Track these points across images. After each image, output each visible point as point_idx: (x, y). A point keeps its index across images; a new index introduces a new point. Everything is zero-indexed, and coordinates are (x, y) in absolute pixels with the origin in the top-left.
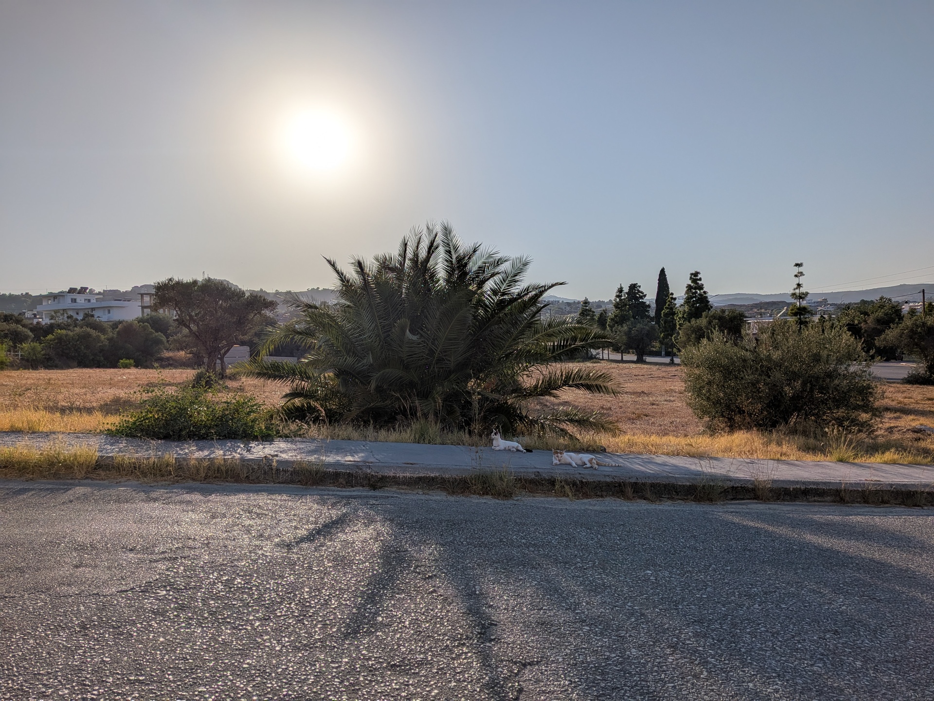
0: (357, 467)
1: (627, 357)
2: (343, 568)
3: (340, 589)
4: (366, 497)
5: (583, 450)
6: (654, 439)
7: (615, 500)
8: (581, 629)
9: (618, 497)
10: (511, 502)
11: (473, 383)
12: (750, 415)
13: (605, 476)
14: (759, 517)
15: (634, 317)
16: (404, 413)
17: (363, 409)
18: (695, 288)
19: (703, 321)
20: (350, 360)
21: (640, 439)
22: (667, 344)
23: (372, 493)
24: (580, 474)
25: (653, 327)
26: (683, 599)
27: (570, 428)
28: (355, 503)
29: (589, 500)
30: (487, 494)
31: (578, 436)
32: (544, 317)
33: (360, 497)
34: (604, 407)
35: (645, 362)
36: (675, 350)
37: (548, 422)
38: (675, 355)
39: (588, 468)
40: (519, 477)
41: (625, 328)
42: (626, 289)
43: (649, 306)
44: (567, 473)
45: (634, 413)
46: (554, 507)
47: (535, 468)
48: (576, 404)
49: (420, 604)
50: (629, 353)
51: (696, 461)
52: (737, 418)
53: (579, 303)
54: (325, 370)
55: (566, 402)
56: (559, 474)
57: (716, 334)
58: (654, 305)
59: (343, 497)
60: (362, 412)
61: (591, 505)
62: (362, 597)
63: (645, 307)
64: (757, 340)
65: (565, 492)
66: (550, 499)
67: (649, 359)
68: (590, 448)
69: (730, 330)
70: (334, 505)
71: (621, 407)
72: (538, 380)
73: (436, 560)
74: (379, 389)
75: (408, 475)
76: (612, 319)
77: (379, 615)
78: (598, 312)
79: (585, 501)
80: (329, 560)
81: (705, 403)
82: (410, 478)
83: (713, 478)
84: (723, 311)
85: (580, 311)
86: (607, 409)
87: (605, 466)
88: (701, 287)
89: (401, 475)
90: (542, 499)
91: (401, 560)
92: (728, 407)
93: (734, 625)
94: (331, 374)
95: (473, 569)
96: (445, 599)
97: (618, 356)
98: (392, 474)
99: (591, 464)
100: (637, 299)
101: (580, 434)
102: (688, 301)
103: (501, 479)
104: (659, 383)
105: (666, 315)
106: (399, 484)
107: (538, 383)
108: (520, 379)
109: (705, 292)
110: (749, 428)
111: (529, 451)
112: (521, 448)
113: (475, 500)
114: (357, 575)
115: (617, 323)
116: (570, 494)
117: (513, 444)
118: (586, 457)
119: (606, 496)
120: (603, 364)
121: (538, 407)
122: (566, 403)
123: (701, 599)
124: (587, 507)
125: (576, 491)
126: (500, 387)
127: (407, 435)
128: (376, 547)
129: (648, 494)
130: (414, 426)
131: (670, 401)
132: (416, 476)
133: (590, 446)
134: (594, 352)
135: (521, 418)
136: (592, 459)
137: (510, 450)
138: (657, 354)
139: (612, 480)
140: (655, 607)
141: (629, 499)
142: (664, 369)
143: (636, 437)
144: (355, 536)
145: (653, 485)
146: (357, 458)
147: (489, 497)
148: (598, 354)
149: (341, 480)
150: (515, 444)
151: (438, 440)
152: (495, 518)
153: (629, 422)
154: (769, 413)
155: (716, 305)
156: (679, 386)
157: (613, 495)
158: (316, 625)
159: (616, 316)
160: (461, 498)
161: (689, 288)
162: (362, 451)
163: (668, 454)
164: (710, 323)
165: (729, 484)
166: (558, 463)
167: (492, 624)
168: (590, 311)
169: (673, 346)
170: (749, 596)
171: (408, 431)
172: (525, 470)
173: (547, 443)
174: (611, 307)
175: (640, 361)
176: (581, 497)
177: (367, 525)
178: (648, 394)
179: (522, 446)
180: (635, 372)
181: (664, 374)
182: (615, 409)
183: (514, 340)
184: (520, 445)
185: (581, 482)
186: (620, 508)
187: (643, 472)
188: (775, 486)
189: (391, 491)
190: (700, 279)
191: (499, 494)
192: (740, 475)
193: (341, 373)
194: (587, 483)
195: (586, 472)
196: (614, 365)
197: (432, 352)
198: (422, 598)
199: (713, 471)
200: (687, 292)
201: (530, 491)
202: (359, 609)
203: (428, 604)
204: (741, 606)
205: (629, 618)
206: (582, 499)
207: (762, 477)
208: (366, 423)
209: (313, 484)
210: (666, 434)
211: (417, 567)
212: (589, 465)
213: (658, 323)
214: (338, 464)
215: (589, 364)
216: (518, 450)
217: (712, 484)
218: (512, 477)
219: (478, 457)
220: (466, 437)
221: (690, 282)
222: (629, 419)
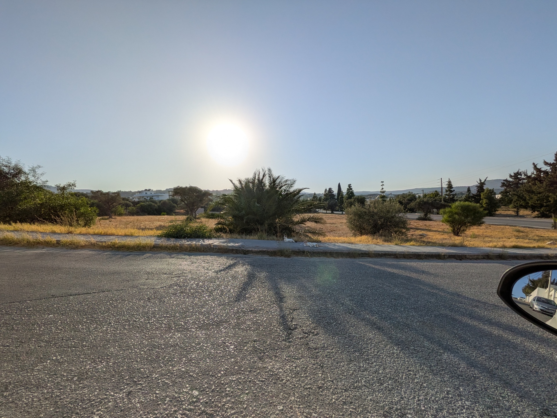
0: (240, 247)
1: (328, 212)
2: (235, 280)
3: (234, 286)
4: (243, 257)
5: (314, 241)
6: (337, 238)
7: (324, 258)
8: (313, 299)
10: (290, 258)
11: (277, 220)
12: (367, 230)
13: (321, 250)
14: (370, 262)
15: (330, 199)
16: (254, 229)
17: (241, 228)
18: (350, 189)
19: (352, 200)
20: (237, 212)
21: (332, 238)
22: (341, 207)
23: (244, 256)
24: (313, 249)
25: (336, 202)
26: (346, 289)
27: (310, 235)
28: (239, 259)
30: (282, 256)
31: (312, 237)
32: (301, 199)
33: (240, 257)
35: (334, 213)
36: (343, 209)
37: (302, 233)
38: (343, 211)
39: (315, 247)
40: (293, 251)
41: (327, 202)
42: (328, 190)
43: (335, 195)
44: (308, 249)
45: (330, 230)
46: (304, 260)
47: (298, 247)
49: (260, 291)
50: (329, 210)
51: (351, 245)
52: (363, 231)
53: (312, 194)
54: (229, 216)
56: (306, 249)
57: (356, 204)
58: (336, 195)
59: (235, 257)
60: (241, 230)
61: (316, 259)
62: (241, 289)
63: (334, 195)
64: (369, 206)
65: (308, 255)
66: (303, 258)
67: (335, 212)
69: (361, 203)
70: (232, 260)
71: (326, 228)
72: (299, 219)
73: (265, 277)
74: (247, 222)
75: (256, 250)
76: (323, 199)
77: (247, 295)
78: (319, 197)
79: (314, 258)
80: (230, 277)
81: (353, 226)
82: (257, 251)
83: (355, 250)
84: (358, 197)
85: (313, 196)
86: (321, 229)
87: (321, 247)
88: (351, 189)
89: (254, 250)
90: (300, 257)
91: (254, 277)
92: (360, 227)
93: (362, 297)
94: (231, 217)
95: (278, 280)
96: (268, 290)
97: (325, 212)
98: (251, 250)
100: (331, 193)
102: (347, 193)
103: (287, 251)
104: (338, 220)
105: (340, 198)
106: (253, 253)
108: (293, 218)
109: (353, 191)
110: (367, 234)
111: (296, 242)
112: (293, 241)
113: (278, 258)
114: (240, 282)
115: (325, 200)
117: (291, 240)
118: (315, 244)
119: (321, 256)
120: (320, 214)
121: (299, 228)
122: (308, 227)
123: (351, 288)
125: (311, 255)
126: (287, 221)
127: (256, 237)
128: (246, 273)
129: (335, 255)
130: (258, 235)
131: (342, 226)
132: (259, 250)
133: (316, 240)
134: (317, 210)
135: (293, 231)
136: (317, 244)
137: (290, 242)
138: (338, 211)
139: (323, 251)
140: (337, 291)
141: (328, 257)
142: (340, 215)
144: (239, 269)
145: (336, 253)
146: (239, 244)
147: (283, 257)
148: (319, 211)
149: (234, 252)
150: (292, 240)
151: (266, 239)
154: (373, 229)
155: (356, 195)
156: (345, 221)
157: (323, 256)
158: (226, 298)
159: (324, 198)
160: (274, 257)
161: (348, 189)
162: (241, 242)
163: (341, 243)
164: (354, 200)
165: (360, 252)
166: (306, 246)
167: (284, 297)
168: (316, 196)
169: (343, 208)
170: (367, 288)
171: (256, 236)
172: (295, 248)
173: (302, 240)
174: (323, 195)
175: (332, 213)
177: (243, 266)
178: (335, 224)
180: (331, 217)
181: (340, 217)
182: (324, 228)
183: (291, 206)
186: (325, 260)
187: (333, 248)
188: (375, 253)
189: (251, 255)
190: (351, 187)
191: (286, 256)
192: (364, 249)
193: (234, 217)
194: (315, 252)
195: (315, 249)
196: (324, 214)
197: (264, 210)
198: (261, 289)
199: (356, 248)
200: (347, 191)
201: (296, 255)
202: (240, 292)
203: (263, 291)
204: (364, 291)
205: (328, 295)
207: (371, 250)
208: (242, 233)
209: (225, 253)
210: (340, 237)
211: (259, 279)
212: (315, 246)
213: (338, 200)
214: (233, 246)
215: (316, 214)
216: (292, 242)
217: (355, 252)
218: (290, 250)
220: (275, 237)
221: (348, 187)
222: (329, 232)
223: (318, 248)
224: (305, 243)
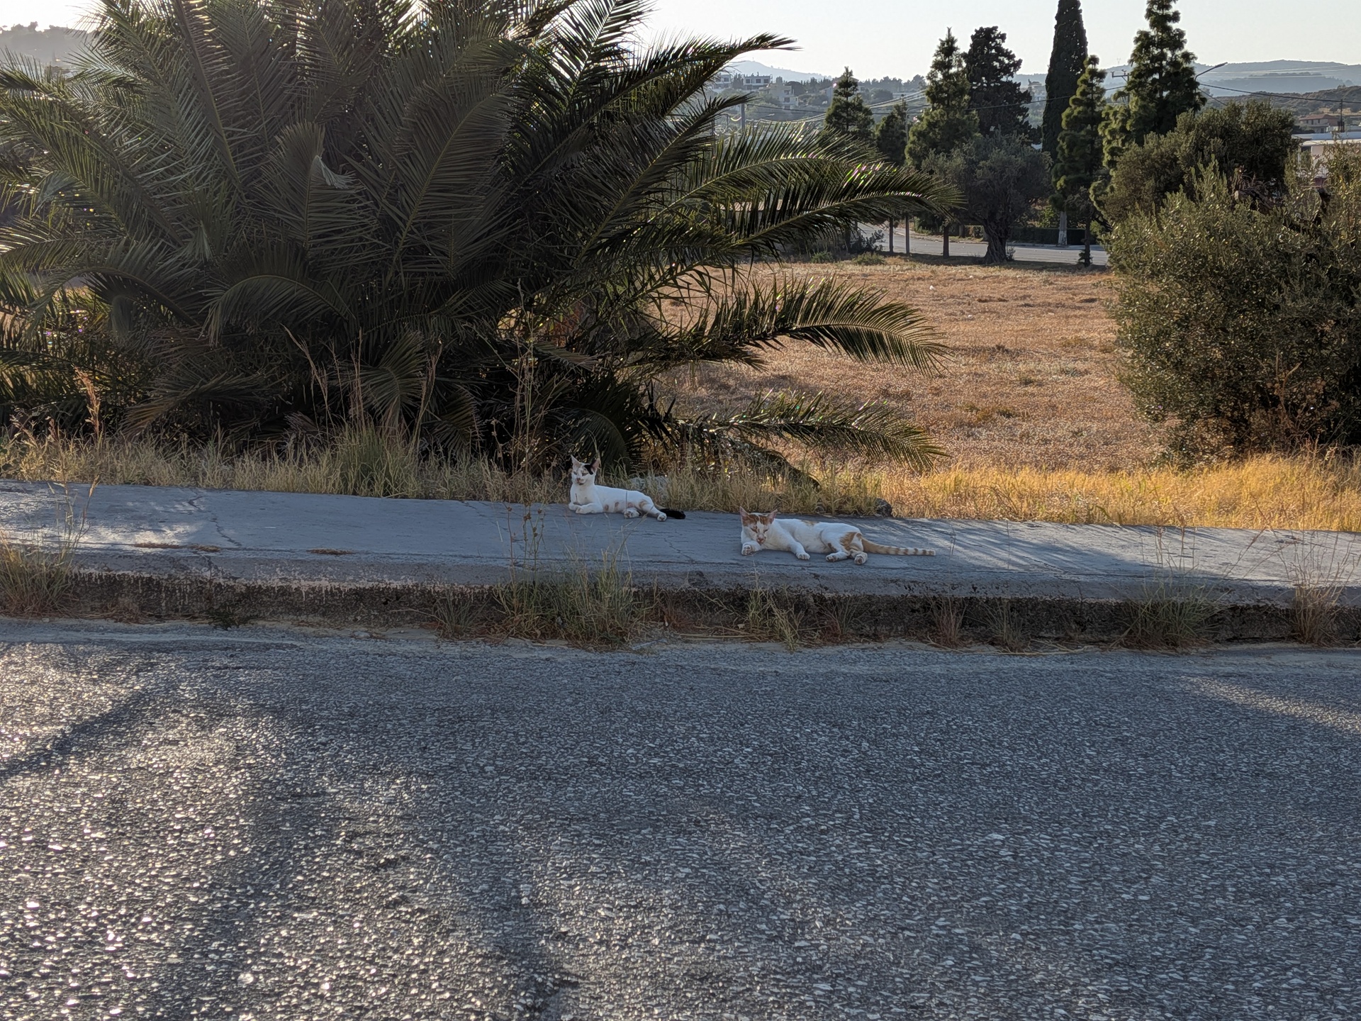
0: (173, 562)
1: (960, 247)
2: (138, 843)
3: (132, 900)
4: (202, 647)
5: (828, 510)
6: (1027, 478)
7: (911, 648)
8: (809, 991)
9: (921, 640)
10: (620, 656)
11: (513, 322)
12: (1292, 409)
13: (886, 581)
14: (1299, 687)
15: (984, 129)
16: (307, 402)
17: (184, 394)
18: (1161, 44)
19: (1178, 141)
20: (141, 248)
21: (987, 478)
22: (1072, 209)
23: (218, 636)
24: (816, 576)
25: (1035, 161)
27: (795, 452)
28: (168, 666)
29: (841, 648)
30: (555, 635)
31: (816, 474)
32: (727, 129)
33: (184, 648)
34: (891, 390)
35: (1009, 262)
36: (1095, 226)
37: (730, 435)
38: (1094, 241)
39: (839, 560)
40: (646, 589)
41: (958, 161)
42: (964, 45)
43: (1027, 96)
44: (781, 576)
45: (972, 408)
46: (743, 668)
47: (692, 562)
48: (812, 382)
49: (362, 934)
50: (965, 234)
51: (1149, 539)
52: (1257, 419)
53: (826, 83)
54: (62, 280)
55: (784, 377)
56: (759, 580)
57: (1209, 182)
58: (1041, 95)
59: (132, 649)
60: (184, 404)
61: (843, 660)
62: (196, 922)
63: (1018, 99)
64: (1324, 196)
65: (772, 626)
66: (730, 647)
67: (1021, 253)
68: (848, 507)
69: (1252, 168)
70: (105, 671)
71: (937, 392)
72: (704, 316)
73: (408, 818)
74: (232, 336)
75: (324, 583)
76: (921, 135)
77: (247, 968)
78: (880, 111)
79: (830, 650)
80: (94, 822)
81: (1169, 377)
82: (331, 593)
83: (1182, 581)
84: (1235, 111)
85: (828, 108)
86: (899, 397)
87: (887, 554)
88: (1176, 41)
89: (305, 585)
90: (710, 647)
91: (305, 821)
92: (1233, 387)
94: (85, 293)
95: (513, 838)
96: (434, 922)
97: (932, 244)
98: (275, 582)
99: (848, 548)
100: (994, 74)
101: (822, 468)
102: (1138, 79)
103: (595, 593)
104: (1047, 321)
105: (1075, 123)
106: (298, 611)
107: (705, 323)
108: (652, 309)
109: (1187, 56)
110: (1289, 446)
111: (675, 514)
112: (650, 506)
113: (520, 651)
114: (180, 862)
115: (934, 145)
116: (787, 632)
117: (630, 496)
118: (835, 531)
119: (887, 636)
120: (892, 267)
121: (703, 392)
122: (782, 381)
124: (834, 667)
125: (805, 623)
126: (593, 333)
127: (321, 470)
128: (233, 785)
129: (1004, 631)
130: (342, 448)
131: (1076, 373)
132: (346, 586)
133: (848, 499)
134: (866, 230)
135: (656, 423)
136: (853, 534)
137: (620, 513)
138: (1046, 238)
139: (905, 592)
140: (1011, 927)
141: (949, 643)
142: (1062, 280)
143: (976, 475)
144: (172, 755)
145: (1018, 606)
146: (170, 536)
147: (561, 644)
148: (879, 237)
149: (125, 601)
150: (636, 497)
151: (413, 485)
152: (576, 702)
153: (959, 432)
154: (1346, 405)
155: (1215, 93)
156: (1101, 329)
157: (907, 634)
158: (62, 1000)
159: (931, 125)
160: (479, 648)
161: (1144, 41)
162: (187, 518)
163: (1061, 520)
164: (1199, 147)
165: (1225, 600)
166: (757, 547)
167: (563, 984)
168: (859, 107)
169: (1091, 214)
171: (324, 460)
172: (663, 568)
173: (725, 494)
174: (919, 96)
175: (997, 257)
176: (819, 641)
177: (205, 727)
178: (1014, 354)
179: (657, 502)
180: (982, 290)
181: (1062, 296)
182: (922, 395)
183: (637, 194)
184: (648, 499)
185: (820, 600)
186: (925, 669)
187: (990, 571)
188: (1349, 603)
189: (275, 630)
190: (1175, 17)
191: (588, 637)
192: (1258, 577)
193: (108, 288)
194: (836, 603)
195: (835, 571)
196: (923, 270)
197: (389, 228)
198: (368, 919)
199: (1188, 564)
200: (1136, 56)
201: (674, 626)
202: (186, 953)
203: (385, 935)
205: (939, 958)
206: (820, 646)
207: (1314, 581)
208: (199, 436)
209: (42, 611)
210: (1059, 465)
211: (352, 836)
212: (841, 552)
213: (1050, 146)
214: (112, 554)
215: (850, 267)
216: (642, 513)
217: (1178, 599)
218: (625, 588)
219: (530, 532)
220: (491, 476)
221: (1145, 26)
222: (960, 425)
223: (860, 563)
224: (754, 519)
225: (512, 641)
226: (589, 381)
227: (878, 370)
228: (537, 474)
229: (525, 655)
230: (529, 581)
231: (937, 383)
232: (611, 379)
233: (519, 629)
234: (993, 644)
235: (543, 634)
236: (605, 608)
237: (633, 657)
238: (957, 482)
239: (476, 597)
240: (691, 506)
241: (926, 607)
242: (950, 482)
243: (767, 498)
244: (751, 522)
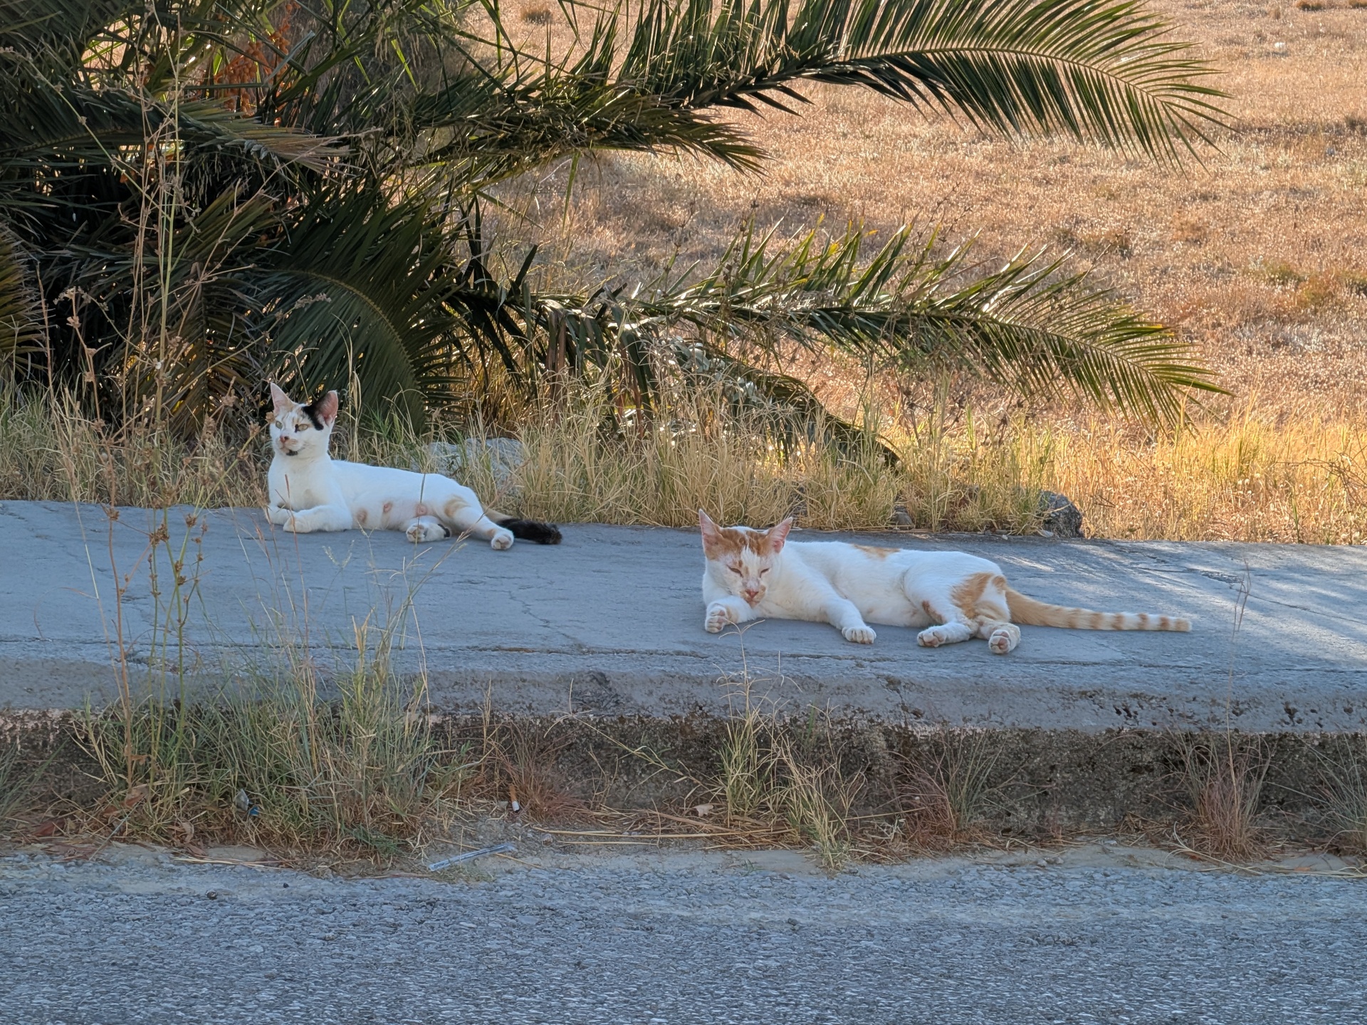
5: (921, 521)
7: (1130, 862)
9: (1156, 841)
13: (1069, 696)
24: (892, 683)
27: (837, 378)
29: (955, 862)
30: (230, 835)
34: (1082, 232)
39: (948, 644)
40: (464, 716)
44: (805, 681)
45: (1285, 276)
46: (708, 914)
47: (580, 649)
55: (811, 202)
61: (961, 893)
65: (783, 809)
66: (675, 862)
68: (972, 512)
79: (927, 868)
87: (1072, 628)
90: (626, 863)
99: (973, 615)
101: (907, 421)
103: (333, 727)
108: (475, 20)
111: (535, 533)
112: (473, 513)
113: (143, 876)
116: (821, 824)
117: (423, 488)
118: (939, 572)
119: (1072, 834)
121: (607, 238)
122: (805, 207)
124: (937, 909)
125: (867, 801)
136: (982, 580)
137: (395, 530)
139: (1117, 722)
141: (1226, 849)
143: (1293, 435)
147: (245, 857)
150: (437, 489)
153: (1253, 337)
157: (1120, 826)
166: (741, 610)
172: (506, 666)
173: (663, 481)
176: (899, 847)
179: (487, 499)
182: (1160, 245)
184: (468, 494)
185: (903, 743)
186: (1167, 914)
194: (943, 749)
201: (534, 810)
206: (901, 858)
212: (955, 624)
216: (452, 531)
218: (412, 717)
223: (1001, 651)
224: (734, 543)
225: (120, 851)
226: (317, 202)
227: (1048, 181)
228: (186, 434)
229: (152, 886)
230: (165, 699)
231: (1196, 213)
232: (374, 197)
233: (140, 821)
234: (1337, 851)
235: (200, 834)
236: (359, 765)
237: (429, 888)
238: (1246, 455)
239: (29, 742)
240: (578, 514)
241: (1171, 761)
242: (1227, 453)
243: (769, 490)
244: (727, 548)
